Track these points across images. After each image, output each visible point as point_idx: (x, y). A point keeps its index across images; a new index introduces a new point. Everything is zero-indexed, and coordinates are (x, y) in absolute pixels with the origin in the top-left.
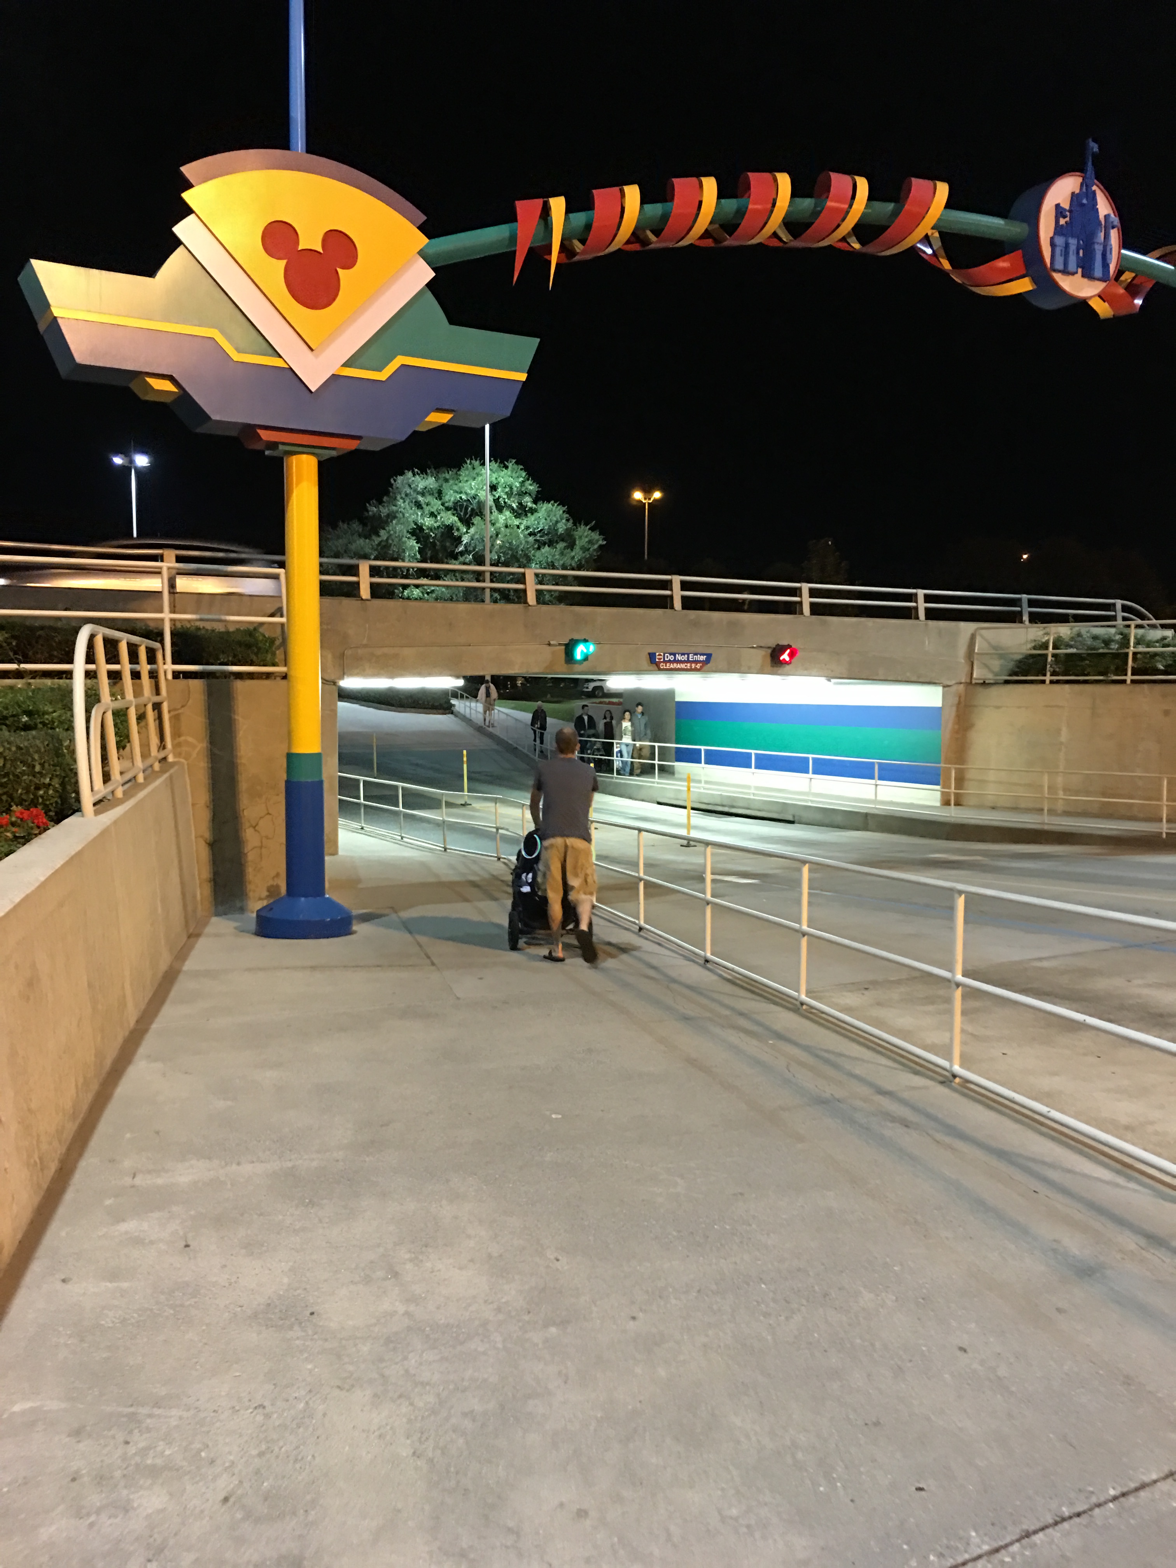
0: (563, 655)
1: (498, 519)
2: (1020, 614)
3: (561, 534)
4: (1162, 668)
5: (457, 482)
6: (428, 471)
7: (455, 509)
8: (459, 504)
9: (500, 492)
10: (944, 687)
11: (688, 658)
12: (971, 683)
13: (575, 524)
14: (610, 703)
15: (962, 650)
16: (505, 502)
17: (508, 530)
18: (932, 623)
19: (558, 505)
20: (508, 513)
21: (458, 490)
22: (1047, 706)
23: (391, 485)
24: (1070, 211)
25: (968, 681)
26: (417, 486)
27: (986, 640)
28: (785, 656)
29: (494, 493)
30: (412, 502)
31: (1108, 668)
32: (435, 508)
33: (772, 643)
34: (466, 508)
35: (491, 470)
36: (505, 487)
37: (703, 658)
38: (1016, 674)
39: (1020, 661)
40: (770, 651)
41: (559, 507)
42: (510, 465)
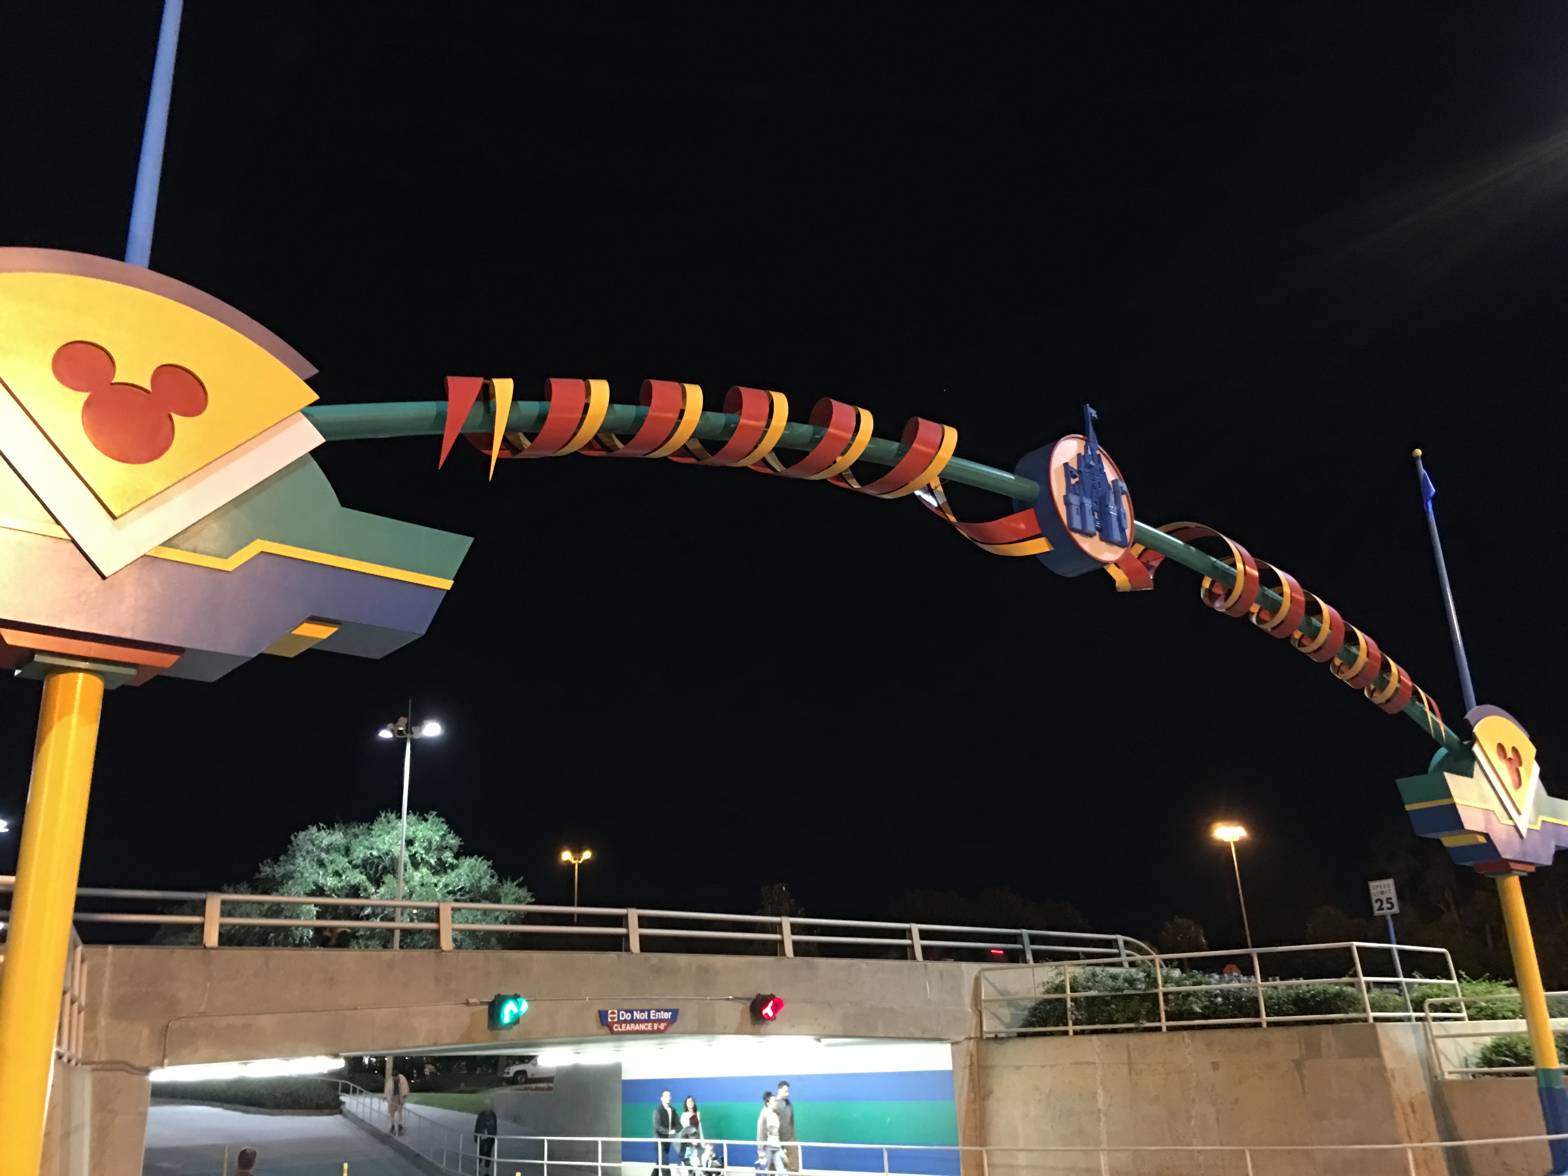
0: (485, 1016)
1: (413, 877)
2: (1023, 952)
3: (485, 892)
4: (1199, 1010)
5: (368, 837)
6: (336, 826)
7: (364, 867)
8: (370, 861)
9: (417, 848)
10: (953, 1044)
11: (649, 1015)
12: (982, 1037)
13: (500, 880)
14: (537, 1089)
15: (968, 999)
16: (422, 859)
17: (424, 889)
18: (932, 965)
19: (483, 860)
20: (424, 870)
21: (369, 845)
22: (1076, 1064)
23: (291, 843)
24: (1079, 472)
25: (978, 1035)
26: (322, 842)
27: (993, 986)
28: (768, 1011)
29: (411, 848)
30: (313, 860)
31: (1139, 1013)
32: (341, 867)
33: (751, 992)
34: (378, 866)
35: (408, 823)
36: (423, 842)
37: (667, 1015)
38: (1032, 1025)
39: (1035, 1009)
40: (749, 1004)
41: (485, 861)
42: (430, 818)
